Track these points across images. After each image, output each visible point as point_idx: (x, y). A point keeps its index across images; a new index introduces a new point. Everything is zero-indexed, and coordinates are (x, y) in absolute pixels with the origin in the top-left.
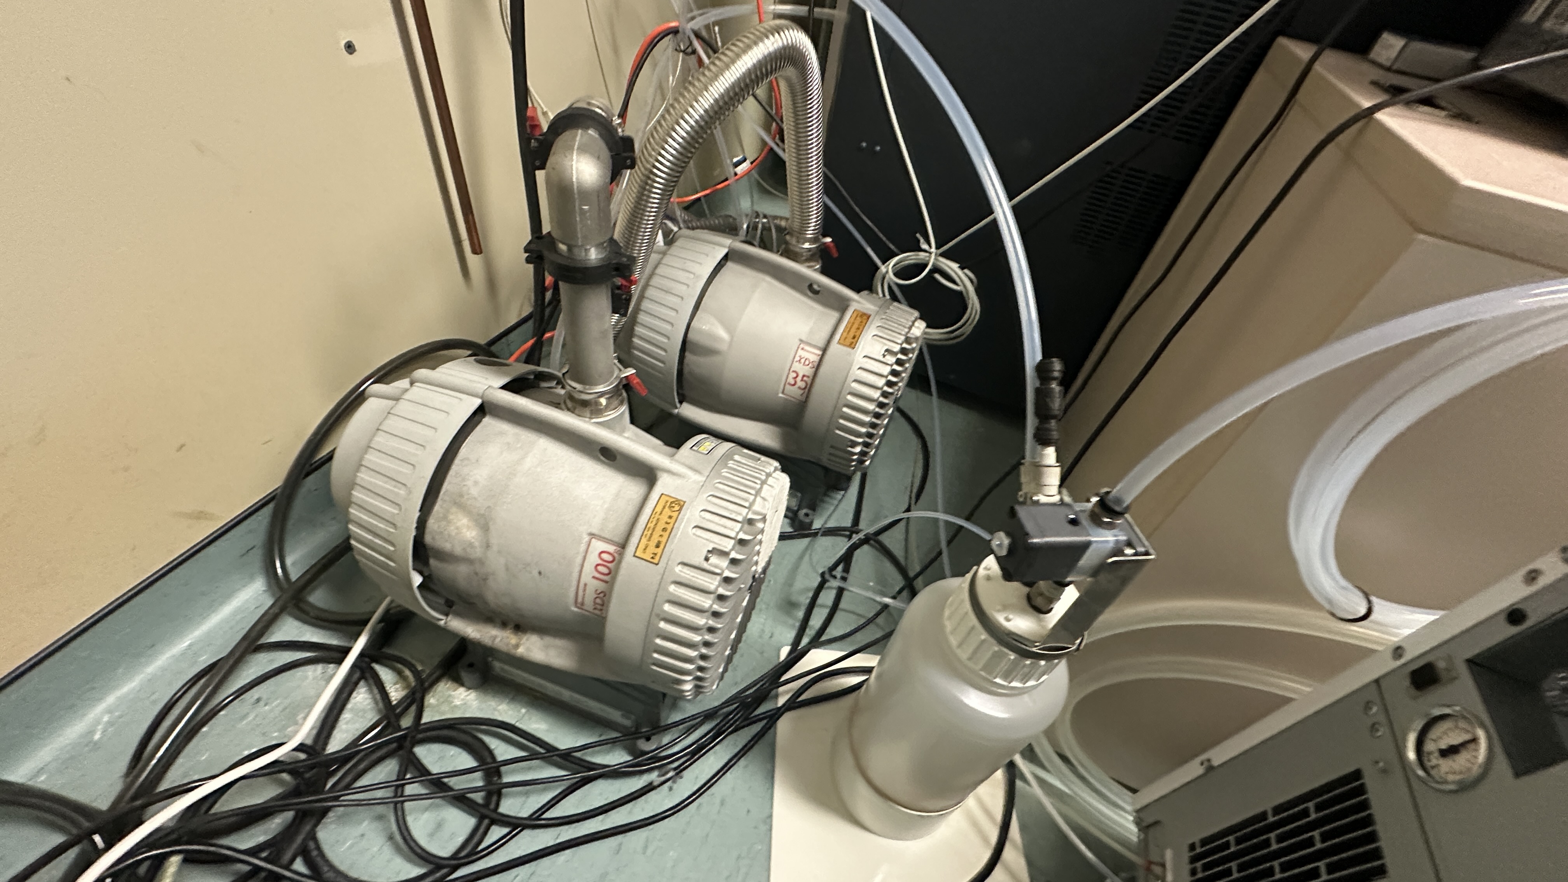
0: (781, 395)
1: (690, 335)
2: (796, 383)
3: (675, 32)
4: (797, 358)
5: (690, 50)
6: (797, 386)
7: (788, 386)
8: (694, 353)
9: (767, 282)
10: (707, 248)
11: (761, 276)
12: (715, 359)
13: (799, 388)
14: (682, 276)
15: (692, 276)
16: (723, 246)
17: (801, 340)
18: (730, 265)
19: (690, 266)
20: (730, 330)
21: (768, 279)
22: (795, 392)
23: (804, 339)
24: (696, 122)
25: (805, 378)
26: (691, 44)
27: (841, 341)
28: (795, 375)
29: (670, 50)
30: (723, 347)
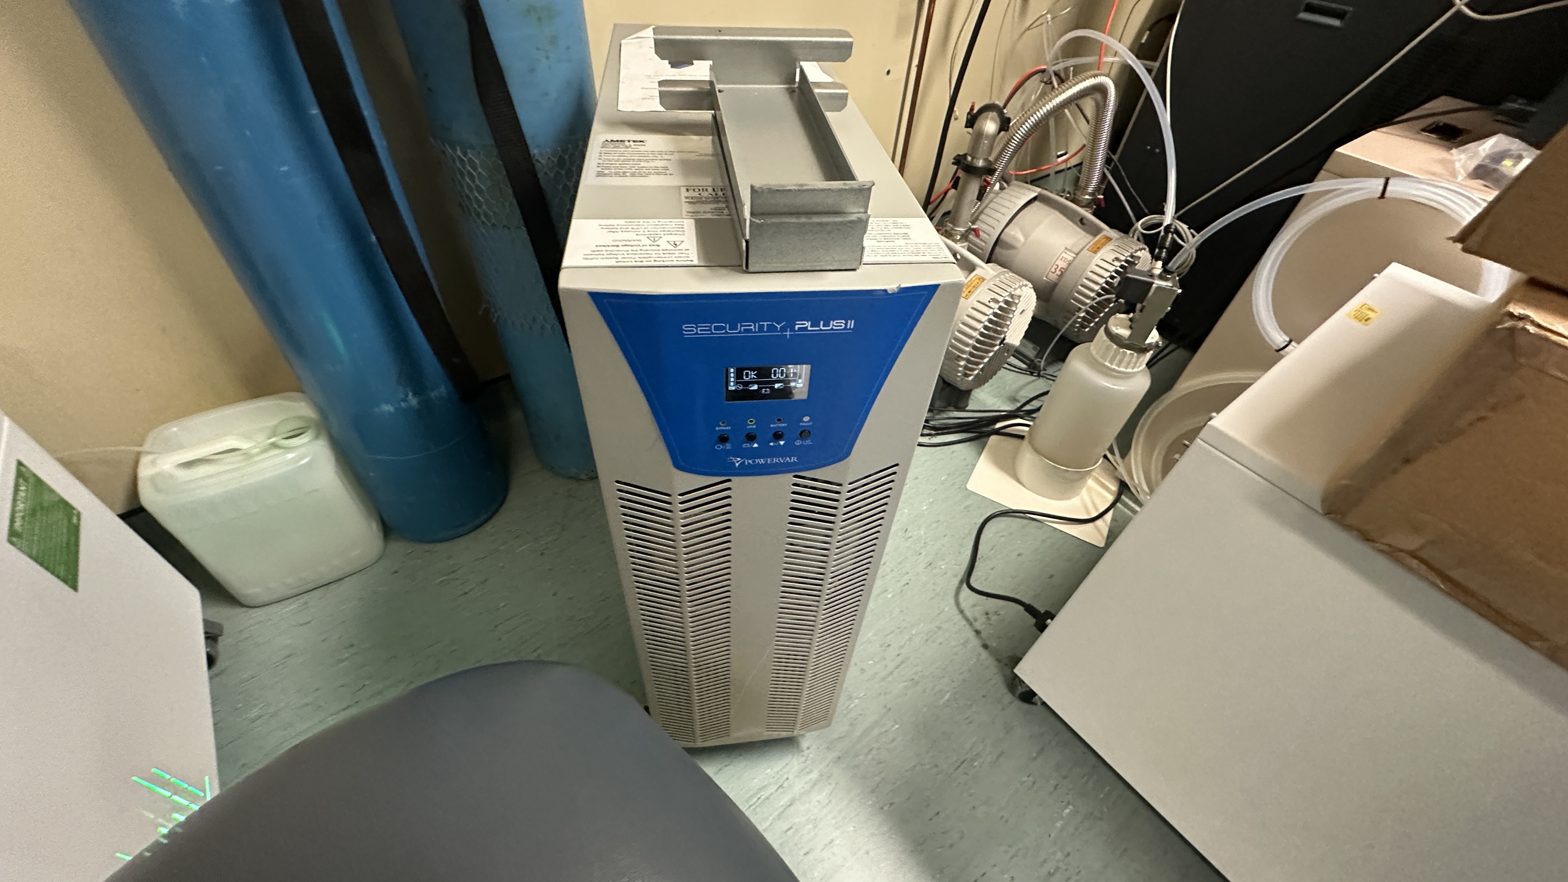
0: (1045, 278)
1: (1003, 236)
2: (1055, 271)
3: (1043, 71)
4: (1061, 258)
5: (1049, 82)
6: (1056, 273)
7: (1050, 273)
8: (1002, 247)
9: (1056, 215)
10: (1027, 192)
11: (1053, 211)
12: (1012, 252)
13: (1057, 275)
14: (1007, 203)
15: (1013, 204)
16: (1036, 192)
17: (1066, 248)
18: (1036, 203)
19: (1013, 199)
20: (1026, 236)
21: (1057, 213)
22: (1053, 277)
23: (1068, 247)
24: (1041, 116)
25: (1062, 270)
26: (1050, 78)
27: (1090, 249)
28: (1056, 267)
29: (1037, 82)
30: (1018, 245)
